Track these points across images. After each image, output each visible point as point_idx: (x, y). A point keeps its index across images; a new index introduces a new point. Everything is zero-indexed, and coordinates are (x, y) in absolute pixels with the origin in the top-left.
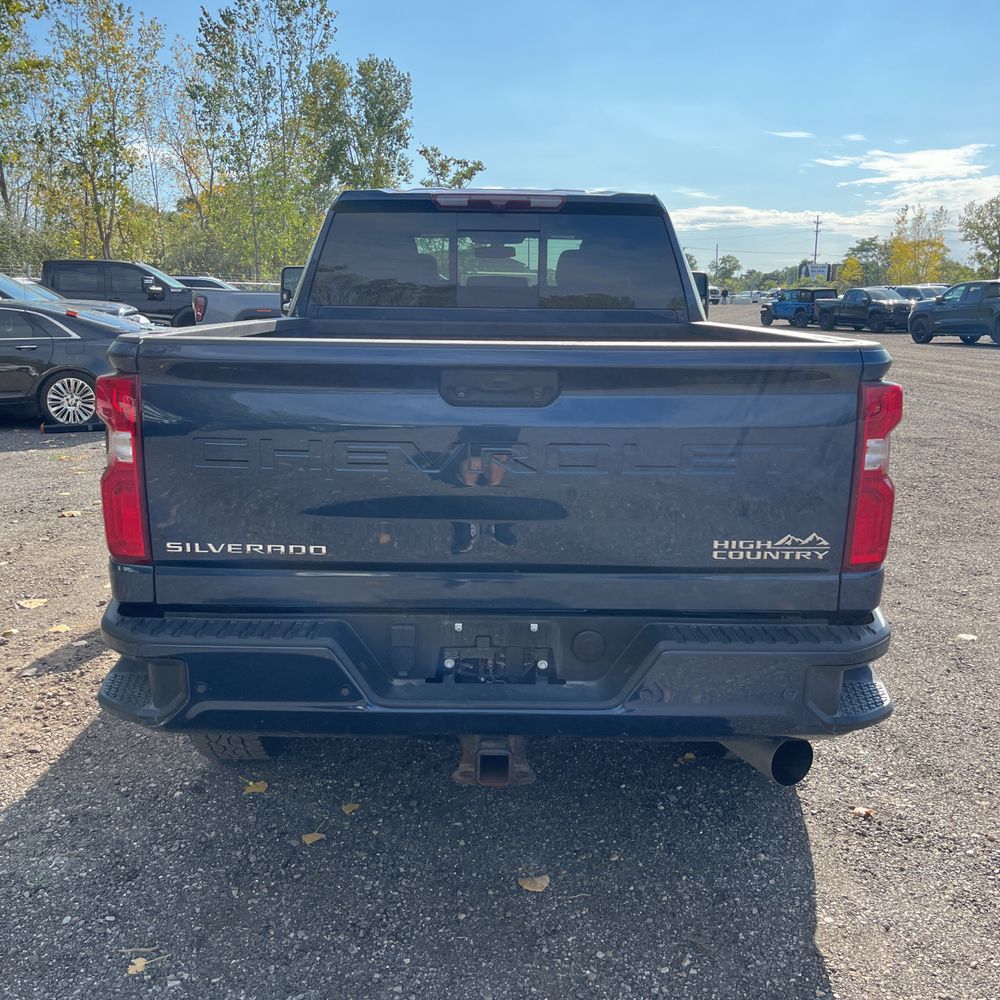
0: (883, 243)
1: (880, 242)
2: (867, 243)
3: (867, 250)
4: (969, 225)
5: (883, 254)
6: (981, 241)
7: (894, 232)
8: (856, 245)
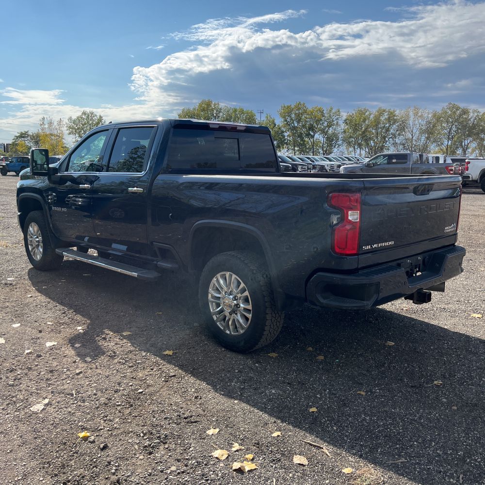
0: (32, 134)
1: (30, 133)
2: (23, 134)
3: (23, 137)
4: (70, 127)
5: (32, 139)
6: (77, 135)
7: (40, 129)
8: (18, 135)
